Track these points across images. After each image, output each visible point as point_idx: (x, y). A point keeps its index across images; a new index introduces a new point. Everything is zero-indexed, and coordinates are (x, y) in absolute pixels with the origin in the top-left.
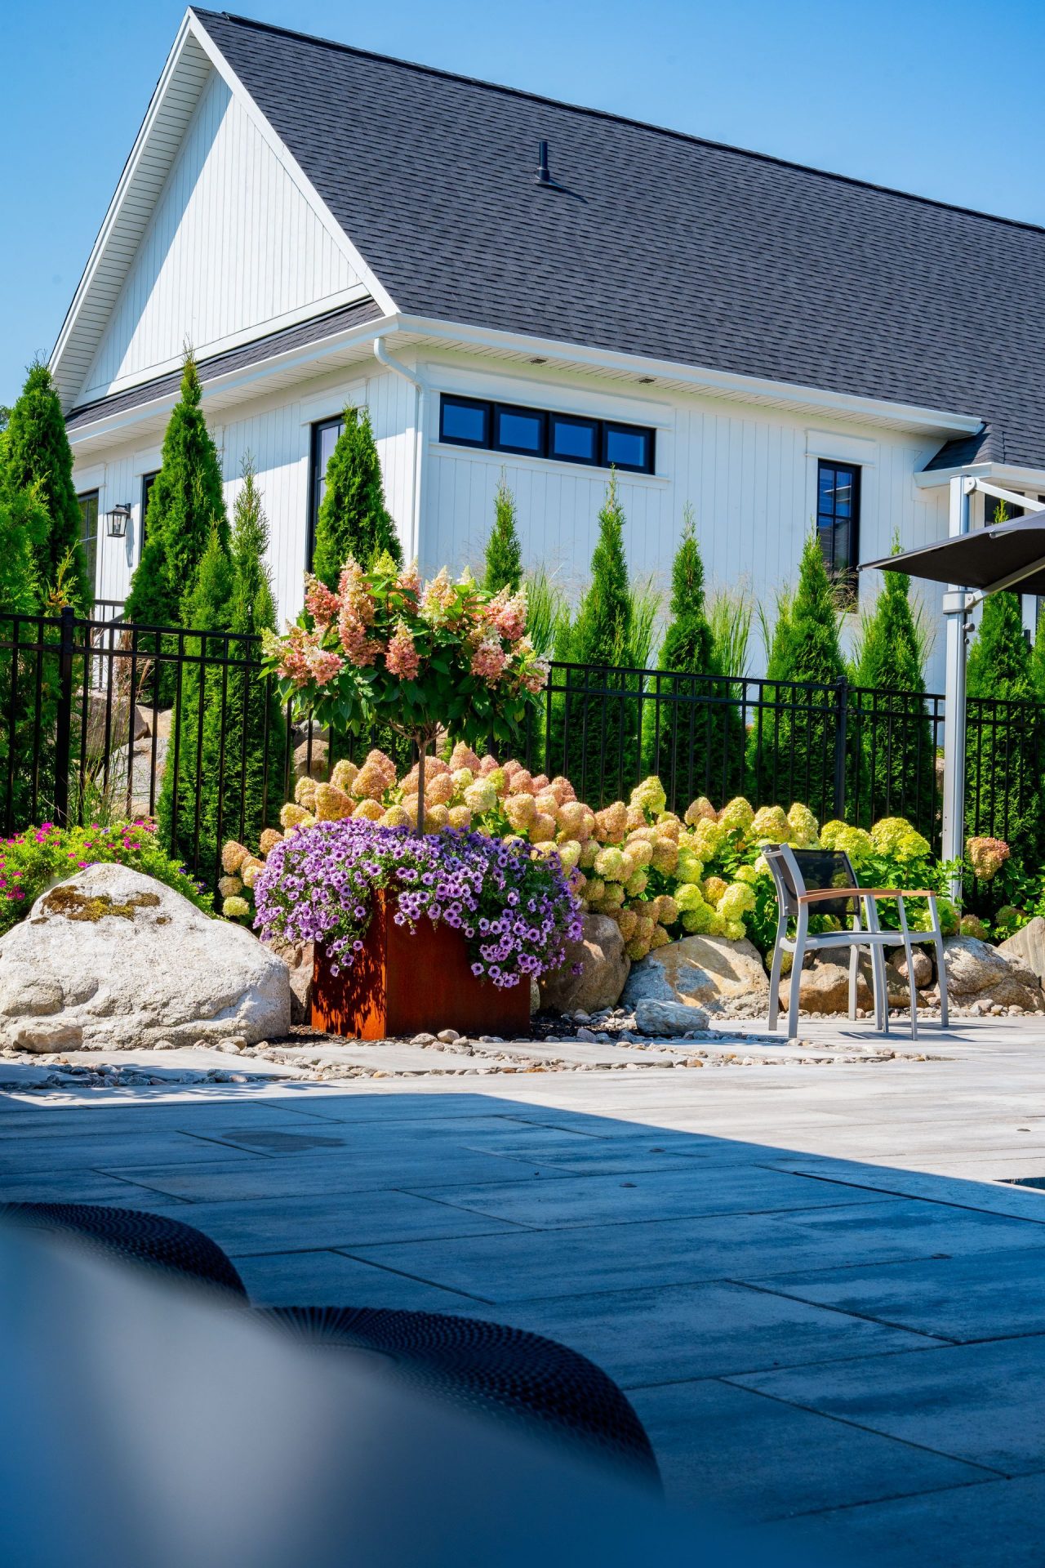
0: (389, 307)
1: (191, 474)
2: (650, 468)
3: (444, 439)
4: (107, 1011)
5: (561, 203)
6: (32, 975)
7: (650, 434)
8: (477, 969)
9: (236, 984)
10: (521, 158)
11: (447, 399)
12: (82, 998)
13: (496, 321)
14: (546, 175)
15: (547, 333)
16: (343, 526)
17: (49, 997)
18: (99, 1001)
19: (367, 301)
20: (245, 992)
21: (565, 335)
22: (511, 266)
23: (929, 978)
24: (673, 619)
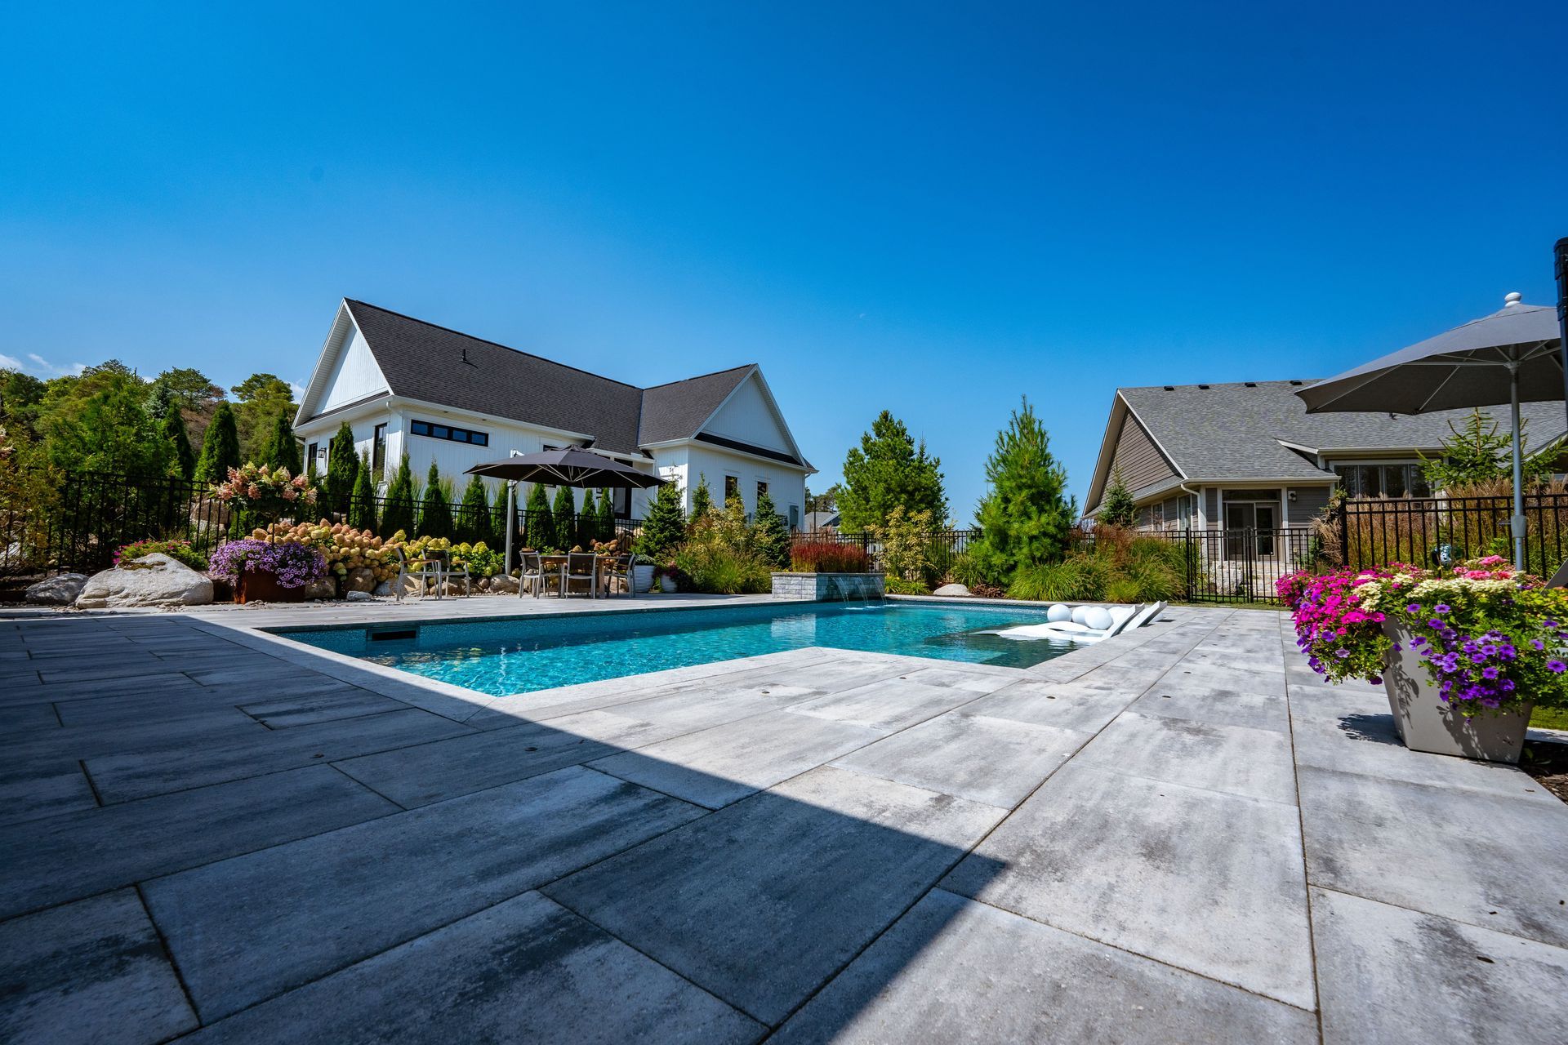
0: (392, 393)
1: (281, 438)
2: (486, 445)
3: (412, 433)
4: (126, 597)
5: (468, 368)
6: (99, 586)
7: (486, 436)
8: (278, 583)
9: (182, 588)
10: (458, 353)
11: (414, 422)
12: (117, 593)
13: (430, 400)
14: (464, 359)
15: (449, 404)
16: (339, 456)
17: (104, 592)
18: (123, 594)
19: (387, 392)
20: (186, 590)
21: (456, 405)
22: (443, 384)
23: (488, 584)
24: (428, 486)
